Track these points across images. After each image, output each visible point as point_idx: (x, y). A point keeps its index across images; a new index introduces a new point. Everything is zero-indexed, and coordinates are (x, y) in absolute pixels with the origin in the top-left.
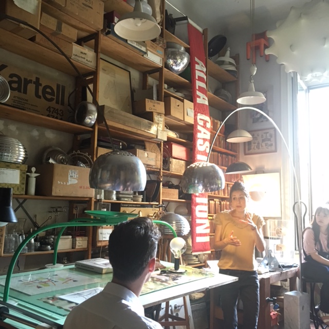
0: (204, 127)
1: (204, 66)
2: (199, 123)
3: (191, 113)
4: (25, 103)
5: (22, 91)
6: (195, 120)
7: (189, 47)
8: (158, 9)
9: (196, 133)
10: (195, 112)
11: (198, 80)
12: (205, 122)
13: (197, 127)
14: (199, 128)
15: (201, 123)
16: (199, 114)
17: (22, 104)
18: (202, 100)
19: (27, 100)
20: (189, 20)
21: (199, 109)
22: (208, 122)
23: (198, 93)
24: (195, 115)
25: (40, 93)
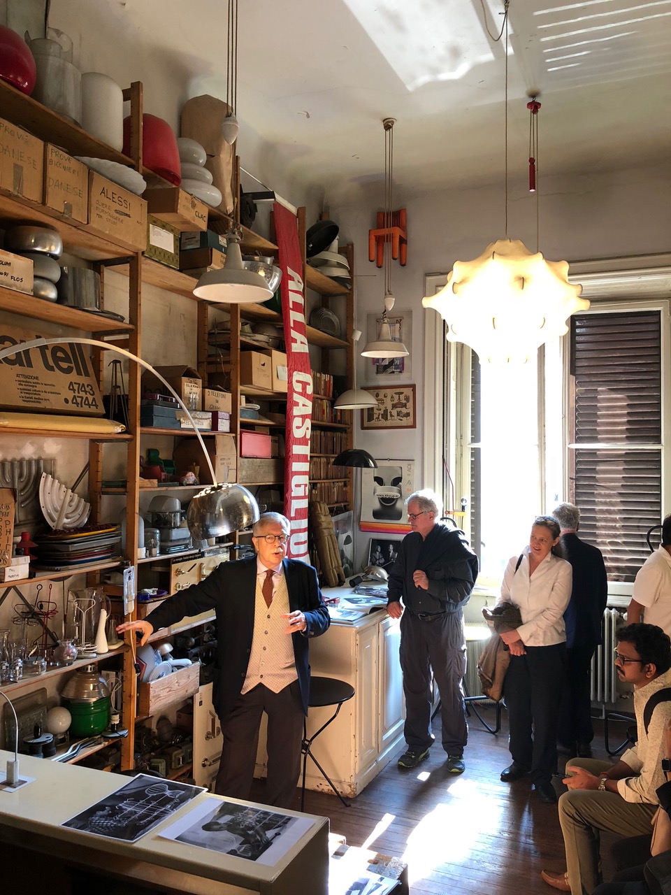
0: (304, 394)
1: (301, 281)
2: (296, 390)
3: (283, 373)
4: (36, 383)
5: (25, 364)
6: (290, 383)
7: (277, 248)
8: (228, 189)
9: (292, 409)
10: (289, 370)
11: (292, 310)
12: (305, 384)
13: (292, 397)
14: (296, 397)
15: (298, 387)
16: (295, 373)
17: (33, 386)
18: (300, 345)
19: (37, 378)
20: (276, 196)
21: (295, 363)
22: (309, 384)
23: (294, 334)
24: (290, 376)
25: (51, 363)
